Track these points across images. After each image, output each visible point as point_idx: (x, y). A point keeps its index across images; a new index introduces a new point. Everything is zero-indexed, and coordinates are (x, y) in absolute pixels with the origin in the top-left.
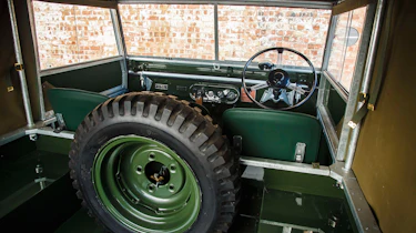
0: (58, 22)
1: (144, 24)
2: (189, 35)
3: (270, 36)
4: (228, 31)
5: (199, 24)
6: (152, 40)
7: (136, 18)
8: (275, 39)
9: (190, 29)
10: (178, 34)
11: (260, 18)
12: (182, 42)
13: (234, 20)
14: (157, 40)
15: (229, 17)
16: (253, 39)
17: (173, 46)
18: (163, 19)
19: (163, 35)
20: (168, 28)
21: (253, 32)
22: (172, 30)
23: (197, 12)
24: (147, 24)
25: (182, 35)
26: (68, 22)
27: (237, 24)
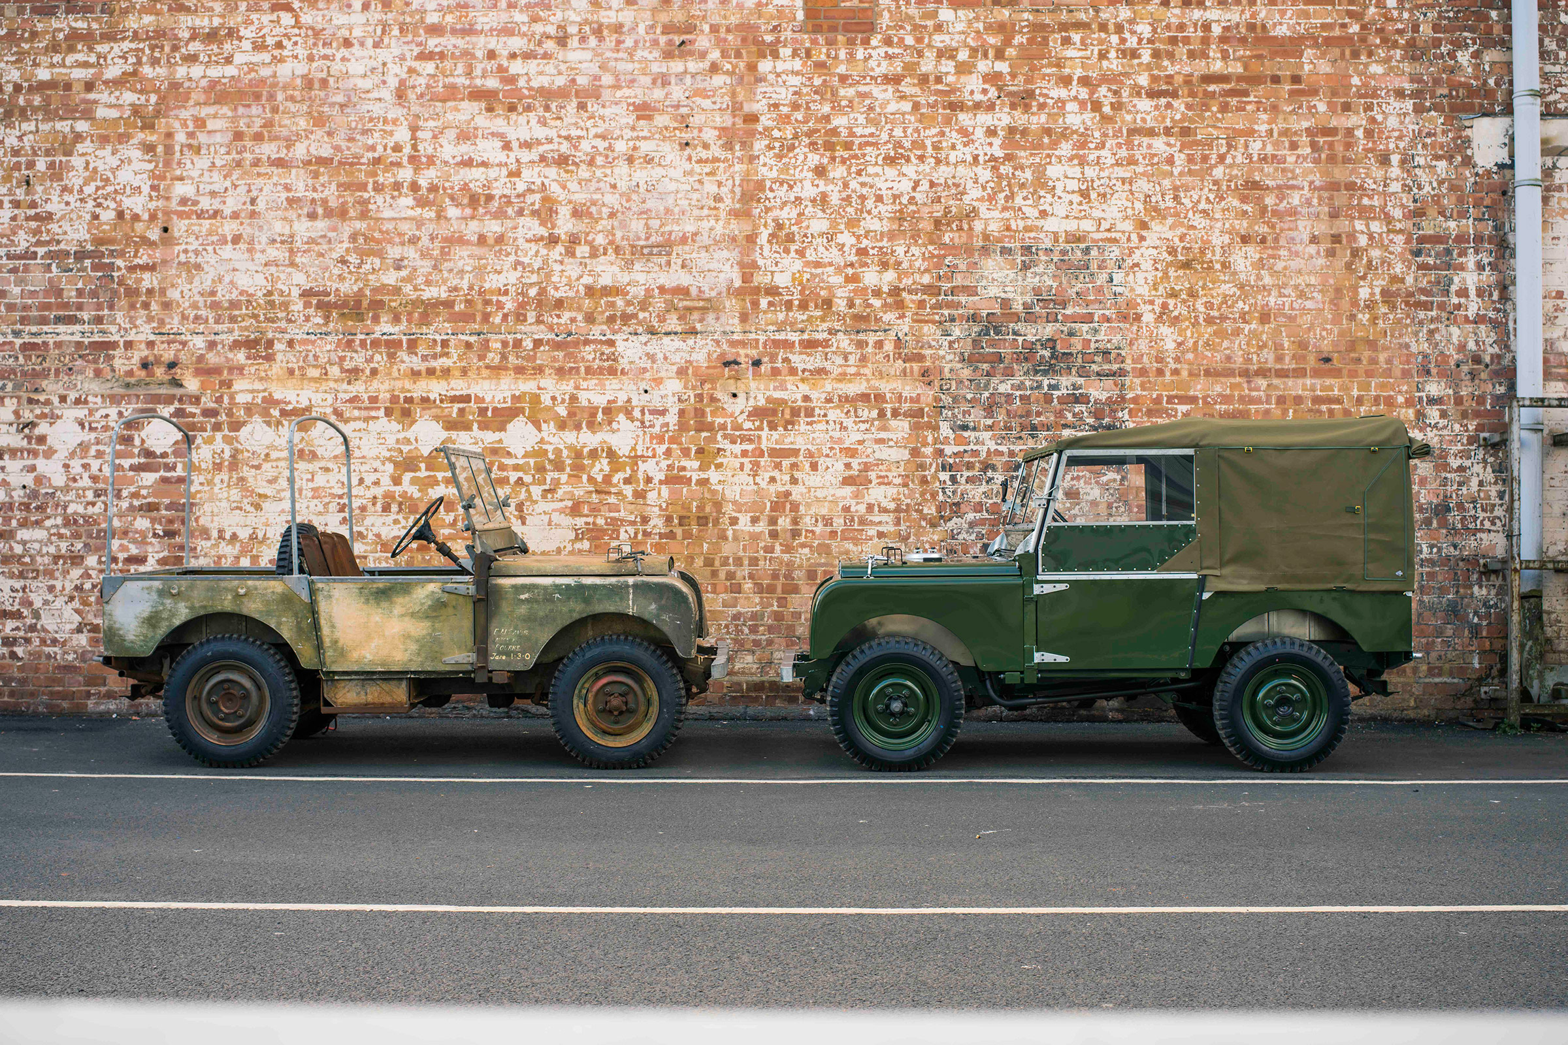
0: (379, 491)
1: (652, 496)
2: (773, 521)
3: (971, 516)
4: (870, 508)
5: (797, 492)
6: (671, 535)
7: (627, 481)
8: (982, 522)
9: (777, 507)
10: (744, 521)
11: (944, 476)
12: (755, 537)
13: (884, 481)
14: (687, 535)
15: (872, 475)
16: (933, 525)
17: (728, 549)
18: (704, 482)
19: (703, 521)
20: (718, 505)
21: (930, 510)
22: (728, 509)
23: (794, 466)
24: (659, 496)
25: (755, 520)
26: (414, 491)
27: (892, 491)
